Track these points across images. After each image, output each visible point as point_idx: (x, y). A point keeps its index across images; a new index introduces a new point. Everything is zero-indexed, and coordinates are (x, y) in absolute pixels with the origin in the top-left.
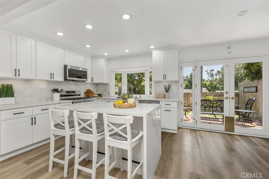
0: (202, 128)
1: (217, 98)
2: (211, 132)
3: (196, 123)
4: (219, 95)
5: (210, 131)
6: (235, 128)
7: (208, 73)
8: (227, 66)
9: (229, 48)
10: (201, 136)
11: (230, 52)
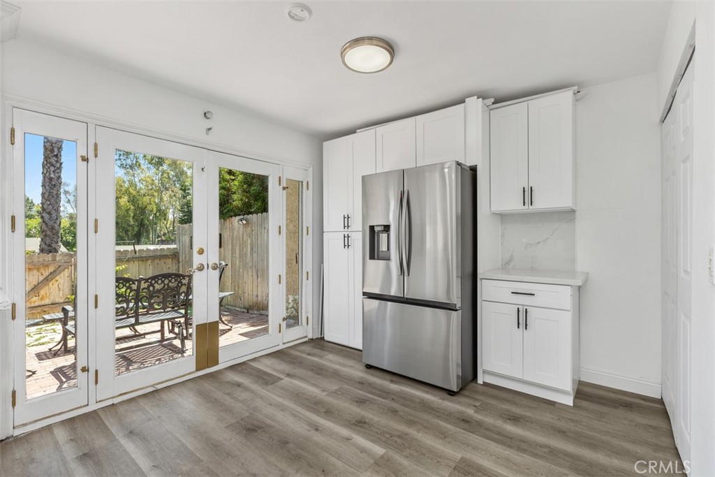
0: (121, 395)
1: (124, 267)
2: (157, 391)
3: (96, 383)
4: (129, 259)
5: (151, 389)
6: (220, 351)
8: (203, 169)
9: (207, 115)
10: (131, 432)
11: (210, 129)
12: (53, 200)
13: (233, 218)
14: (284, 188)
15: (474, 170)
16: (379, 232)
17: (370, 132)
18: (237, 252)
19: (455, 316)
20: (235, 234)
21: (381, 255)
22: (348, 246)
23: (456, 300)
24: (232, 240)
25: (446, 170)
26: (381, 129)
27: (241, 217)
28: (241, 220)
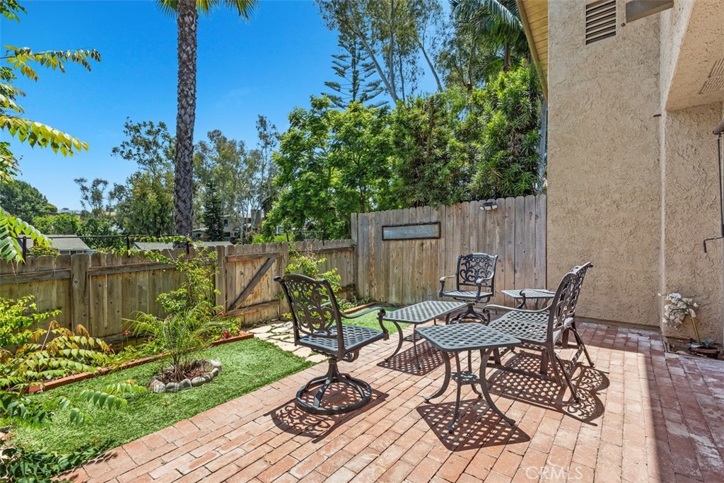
7: (84, 189)
12: (187, 187)
13: (465, 203)
18: (473, 242)
24: (463, 229)
27: (484, 201)
28: (487, 204)
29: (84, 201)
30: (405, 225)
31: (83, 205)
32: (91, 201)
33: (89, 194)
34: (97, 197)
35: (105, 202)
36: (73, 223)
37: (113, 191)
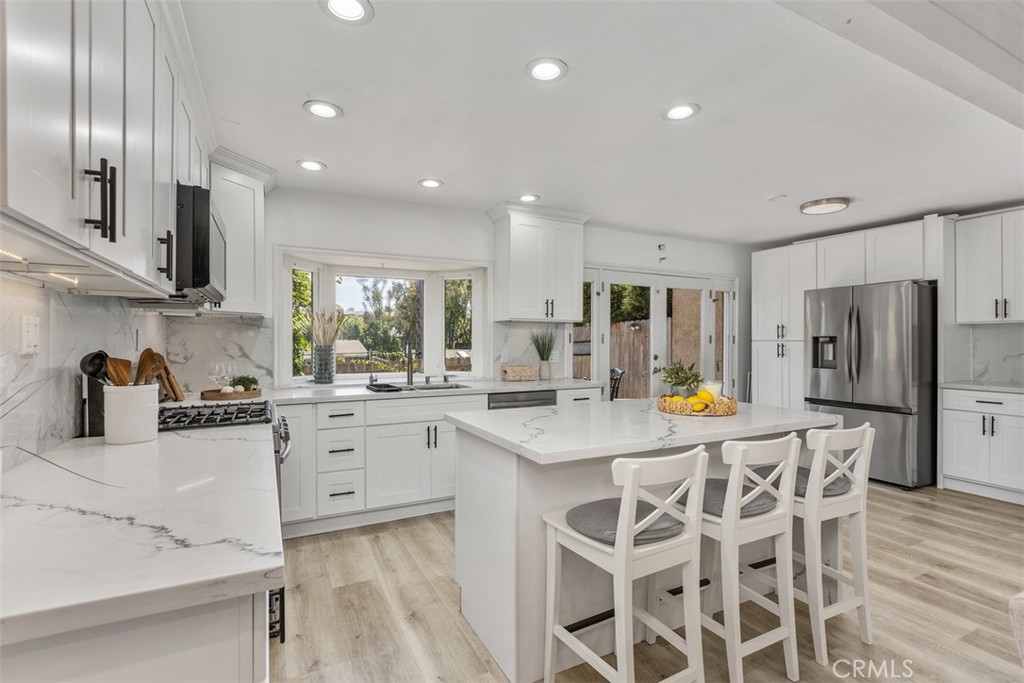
7: (365, 288)
9: (662, 247)
13: (622, 323)
14: (714, 301)
15: (933, 284)
16: (823, 343)
17: (810, 245)
18: (626, 359)
19: (912, 423)
20: (624, 339)
21: (825, 364)
22: (783, 355)
23: (913, 403)
24: (620, 347)
25: (903, 289)
26: (823, 242)
27: (632, 322)
28: (633, 325)
29: (366, 303)
30: (583, 342)
31: (365, 306)
32: (371, 301)
33: (370, 295)
34: (377, 298)
35: (384, 303)
36: (356, 327)
37: (391, 289)
